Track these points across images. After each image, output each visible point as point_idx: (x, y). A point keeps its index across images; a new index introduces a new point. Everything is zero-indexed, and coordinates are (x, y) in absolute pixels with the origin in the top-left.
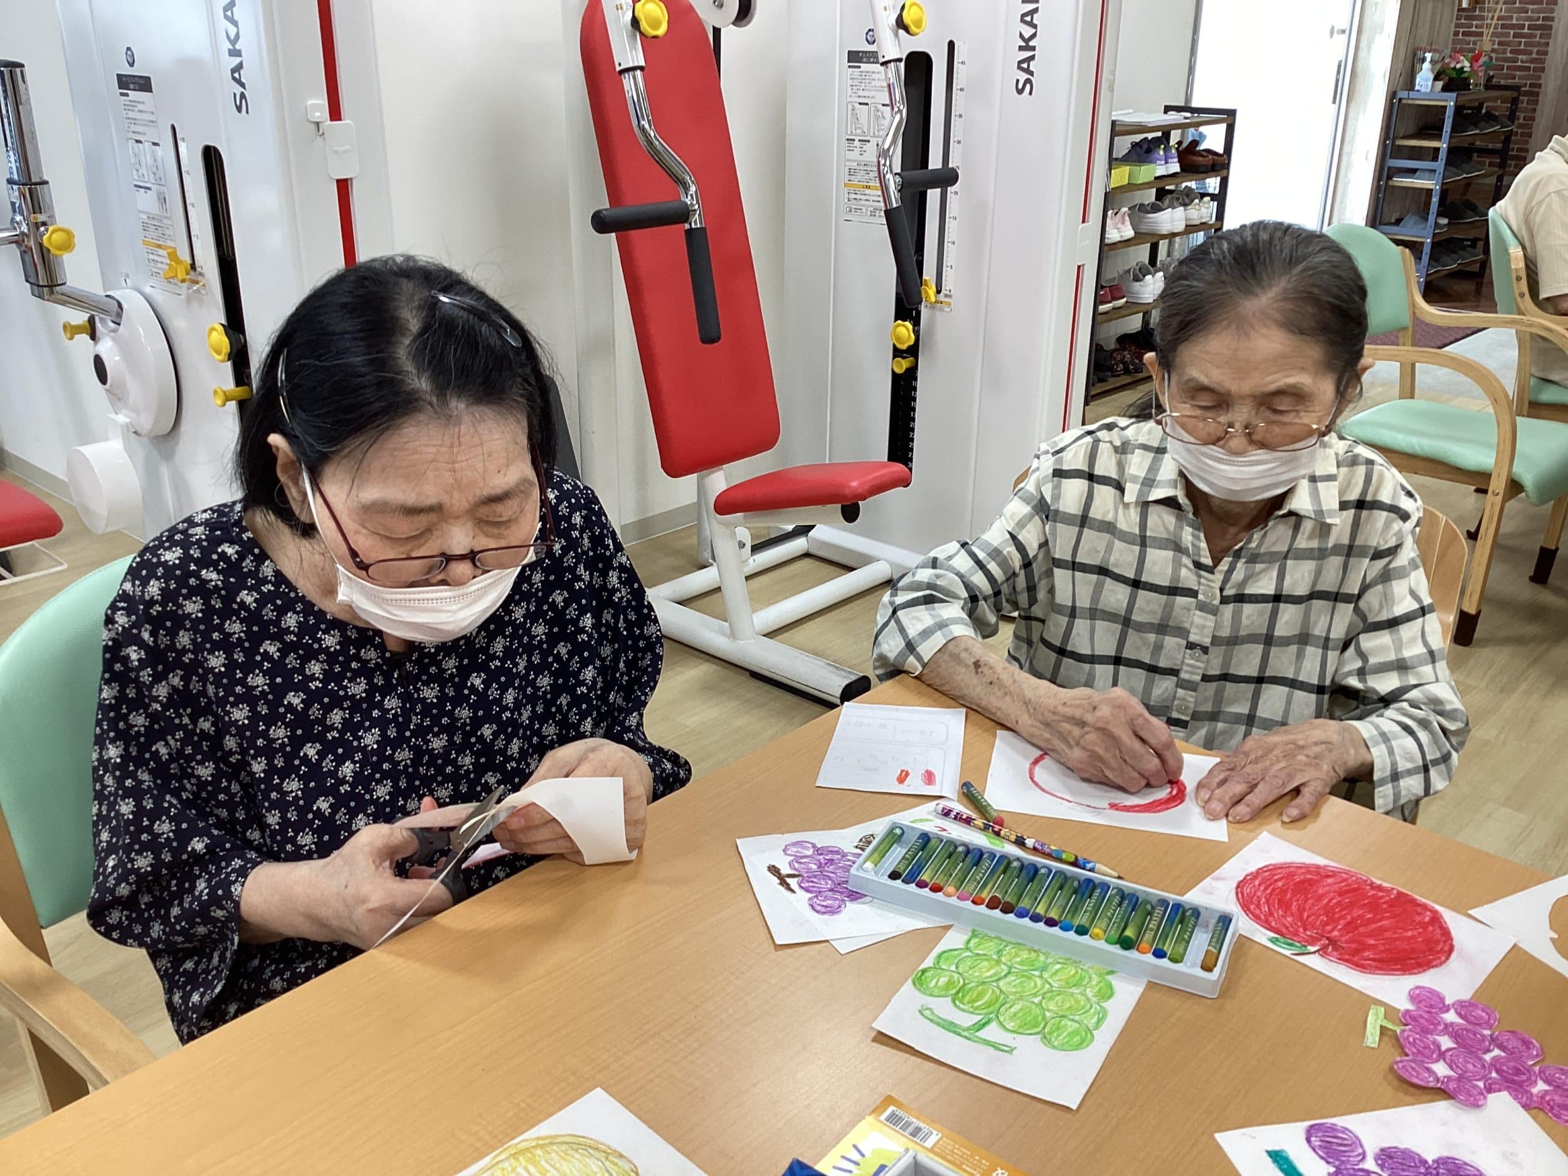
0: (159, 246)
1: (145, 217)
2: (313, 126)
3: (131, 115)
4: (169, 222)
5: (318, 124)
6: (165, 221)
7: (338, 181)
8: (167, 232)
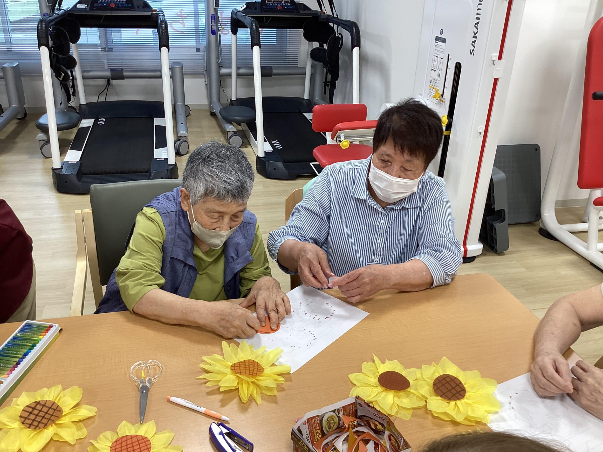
0: (434, 88)
1: (432, 79)
2: (492, 62)
3: (437, 48)
4: (439, 82)
5: (494, 61)
6: (438, 81)
7: (495, 78)
8: (437, 85)
